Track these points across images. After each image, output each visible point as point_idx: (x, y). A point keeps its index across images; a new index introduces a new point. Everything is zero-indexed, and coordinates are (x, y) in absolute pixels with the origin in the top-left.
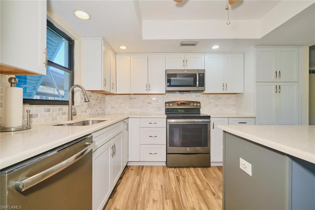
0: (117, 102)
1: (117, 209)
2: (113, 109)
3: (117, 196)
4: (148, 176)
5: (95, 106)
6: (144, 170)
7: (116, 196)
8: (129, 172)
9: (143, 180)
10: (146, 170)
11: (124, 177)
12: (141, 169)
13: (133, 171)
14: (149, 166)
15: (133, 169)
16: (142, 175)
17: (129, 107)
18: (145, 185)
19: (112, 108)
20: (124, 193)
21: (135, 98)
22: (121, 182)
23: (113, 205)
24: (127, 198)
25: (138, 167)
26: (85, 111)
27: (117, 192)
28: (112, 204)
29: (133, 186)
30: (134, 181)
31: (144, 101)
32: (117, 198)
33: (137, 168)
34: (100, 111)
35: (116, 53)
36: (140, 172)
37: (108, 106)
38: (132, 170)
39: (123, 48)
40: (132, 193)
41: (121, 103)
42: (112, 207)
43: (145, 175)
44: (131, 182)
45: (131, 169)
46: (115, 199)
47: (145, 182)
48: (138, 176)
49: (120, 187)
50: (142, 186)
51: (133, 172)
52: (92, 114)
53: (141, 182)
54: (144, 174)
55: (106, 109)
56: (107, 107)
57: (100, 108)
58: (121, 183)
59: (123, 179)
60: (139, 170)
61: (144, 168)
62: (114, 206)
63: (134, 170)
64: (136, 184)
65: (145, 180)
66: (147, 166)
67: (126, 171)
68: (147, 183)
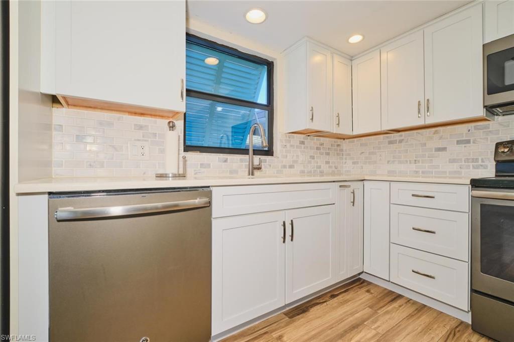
0: (362, 153)
1: (283, 339)
2: (355, 165)
3: (302, 319)
4: (393, 323)
5: (314, 158)
6: (396, 305)
7: (299, 319)
8: (359, 292)
9: (374, 322)
10: (400, 306)
11: (340, 296)
12: (389, 299)
13: (367, 294)
14: (415, 303)
15: (372, 291)
16: (380, 312)
17: (388, 162)
18: (370, 335)
19: (354, 163)
20: (317, 323)
21: (401, 141)
22: (328, 303)
23: (283, 329)
24: (313, 333)
25: (386, 292)
26: (291, 167)
27: (307, 313)
28: (283, 327)
29: (341, 320)
30: (352, 314)
31: (425, 144)
32: (296, 324)
33: (381, 295)
34: (325, 168)
35: (352, 57)
36: (382, 304)
37: (347, 161)
38: (368, 291)
39: (356, 39)
40: (329, 332)
41: (370, 153)
42: (279, 331)
43: (387, 317)
44: (345, 312)
45: (366, 289)
46: (294, 321)
47: (375, 329)
48: (370, 310)
49: (318, 309)
50: (361, 331)
51: (368, 296)
52: (306, 171)
53: (365, 323)
54: (387, 312)
55: (344, 165)
56: (345, 162)
57: (327, 163)
58: (325, 304)
59: (336, 298)
60: (384, 298)
61: (399, 302)
62: (282, 332)
63: (372, 293)
64: (351, 320)
65: (378, 324)
66: (409, 300)
67: (355, 288)
68: (377, 334)
